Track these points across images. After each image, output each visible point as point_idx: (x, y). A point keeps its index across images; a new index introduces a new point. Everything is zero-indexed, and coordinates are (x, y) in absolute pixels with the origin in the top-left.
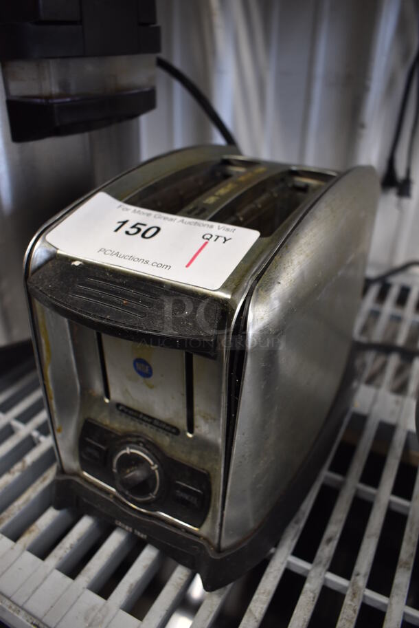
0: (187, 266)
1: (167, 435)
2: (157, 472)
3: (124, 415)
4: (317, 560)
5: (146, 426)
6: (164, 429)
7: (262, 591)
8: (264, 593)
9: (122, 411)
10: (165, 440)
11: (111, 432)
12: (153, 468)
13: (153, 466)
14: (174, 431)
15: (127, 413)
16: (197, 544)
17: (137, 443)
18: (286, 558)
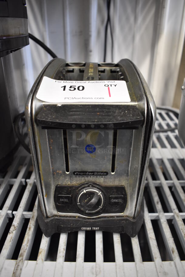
0: (110, 96)
1: (102, 177)
2: (101, 195)
3: (78, 176)
4: (158, 211)
5: (90, 177)
6: (100, 175)
7: (149, 229)
8: (150, 230)
9: (77, 175)
10: (101, 180)
11: (73, 187)
12: (99, 194)
13: (99, 193)
14: (105, 174)
15: (80, 175)
16: (124, 220)
17: (89, 186)
18: (148, 215)
